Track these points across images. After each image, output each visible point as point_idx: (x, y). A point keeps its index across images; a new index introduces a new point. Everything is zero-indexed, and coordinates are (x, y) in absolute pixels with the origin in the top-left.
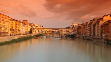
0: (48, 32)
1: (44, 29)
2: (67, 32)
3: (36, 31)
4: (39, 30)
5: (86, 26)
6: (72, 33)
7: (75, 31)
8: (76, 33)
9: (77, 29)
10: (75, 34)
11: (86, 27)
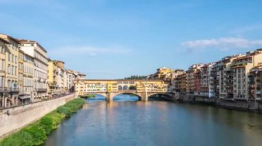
0: (111, 88)
1: (101, 82)
2: (153, 88)
3: (84, 86)
4: (90, 85)
5: (204, 75)
6: (164, 91)
7: (171, 85)
8: (174, 90)
9: (175, 81)
10: (172, 93)
11: (205, 77)
